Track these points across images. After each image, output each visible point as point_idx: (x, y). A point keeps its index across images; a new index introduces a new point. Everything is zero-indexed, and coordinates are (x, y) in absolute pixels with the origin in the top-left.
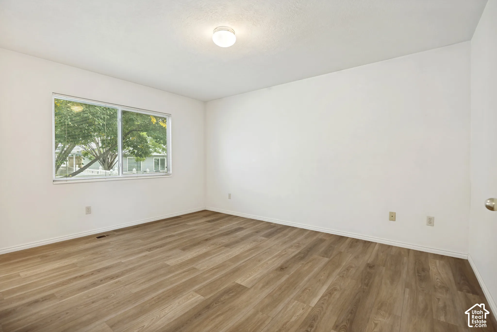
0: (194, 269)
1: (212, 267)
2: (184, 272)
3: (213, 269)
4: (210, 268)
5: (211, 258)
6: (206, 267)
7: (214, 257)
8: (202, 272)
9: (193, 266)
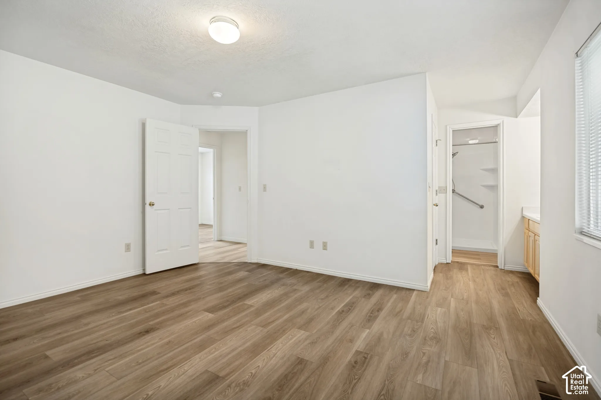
0: (264, 326)
1: (241, 330)
2: (273, 321)
3: (239, 327)
4: (243, 328)
5: (244, 344)
6: (249, 329)
7: (240, 347)
8: (252, 323)
9: (266, 330)
